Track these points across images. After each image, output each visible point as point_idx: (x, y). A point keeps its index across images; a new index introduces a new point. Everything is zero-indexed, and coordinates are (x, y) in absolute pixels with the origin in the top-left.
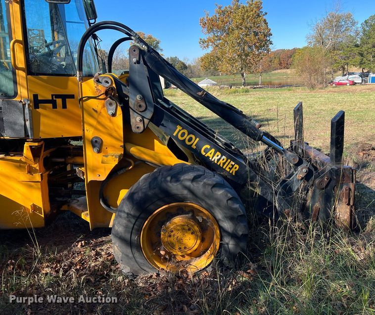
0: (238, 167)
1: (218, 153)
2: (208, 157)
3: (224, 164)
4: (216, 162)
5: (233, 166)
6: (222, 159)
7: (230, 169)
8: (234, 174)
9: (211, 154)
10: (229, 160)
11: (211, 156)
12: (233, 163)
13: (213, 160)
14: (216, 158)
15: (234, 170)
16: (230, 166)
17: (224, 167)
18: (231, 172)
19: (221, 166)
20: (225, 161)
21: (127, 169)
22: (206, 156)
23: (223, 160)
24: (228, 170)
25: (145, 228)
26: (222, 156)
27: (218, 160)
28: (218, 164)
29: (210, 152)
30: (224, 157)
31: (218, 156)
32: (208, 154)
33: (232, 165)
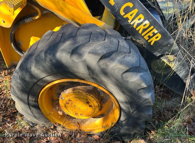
0: (160, 36)
1: (141, 16)
2: (127, 19)
3: (144, 30)
4: (135, 26)
5: (154, 34)
6: (144, 24)
7: (150, 37)
8: (152, 44)
9: (131, 15)
10: (152, 27)
11: (131, 18)
12: (156, 31)
13: (132, 23)
14: (137, 21)
15: (154, 40)
16: (150, 34)
17: (143, 35)
18: (149, 41)
19: (140, 32)
21: (33, 18)
22: (125, 17)
23: (146, 25)
24: (146, 38)
25: (43, 92)
26: (145, 20)
27: (139, 25)
28: (137, 29)
29: (131, 13)
30: (147, 22)
31: (140, 19)
32: (128, 15)
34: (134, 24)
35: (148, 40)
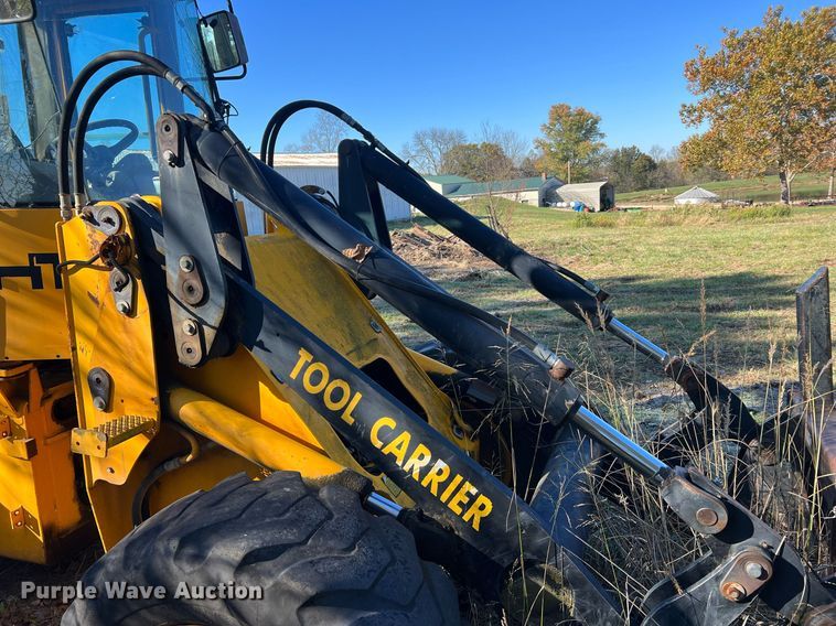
0: (488, 505)
1: (422, 449)
2: (392, 456)
3: (443, 486)
4: (416, 475)
5: (473, 499)
6: (435, 470)
7: (465, 507)
8: (476, 526)
9: (399, 447)
10: (459, 478)
11: (400, 455)
12: (474, 491)
13: (406, 468)
14: (416, 463)
15: (475, 516)
16: (462, 497)
17: (444, 498)
18: (466, 518)
19: (434, 491)
20: (444, 478)
21: (182, 460)
22: (385, 451)
23: (440, 472)
24: (458, 510)
26: (434, 459)
27: (425, 471)
28: (424, 483)
29: (397, 441)
30: (440, 464)
31: (421, 457)
32: (392, 448)
33: (468, 494)
34: (412, 469)
35: (462, 514)
